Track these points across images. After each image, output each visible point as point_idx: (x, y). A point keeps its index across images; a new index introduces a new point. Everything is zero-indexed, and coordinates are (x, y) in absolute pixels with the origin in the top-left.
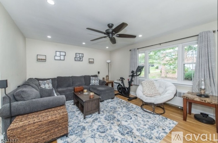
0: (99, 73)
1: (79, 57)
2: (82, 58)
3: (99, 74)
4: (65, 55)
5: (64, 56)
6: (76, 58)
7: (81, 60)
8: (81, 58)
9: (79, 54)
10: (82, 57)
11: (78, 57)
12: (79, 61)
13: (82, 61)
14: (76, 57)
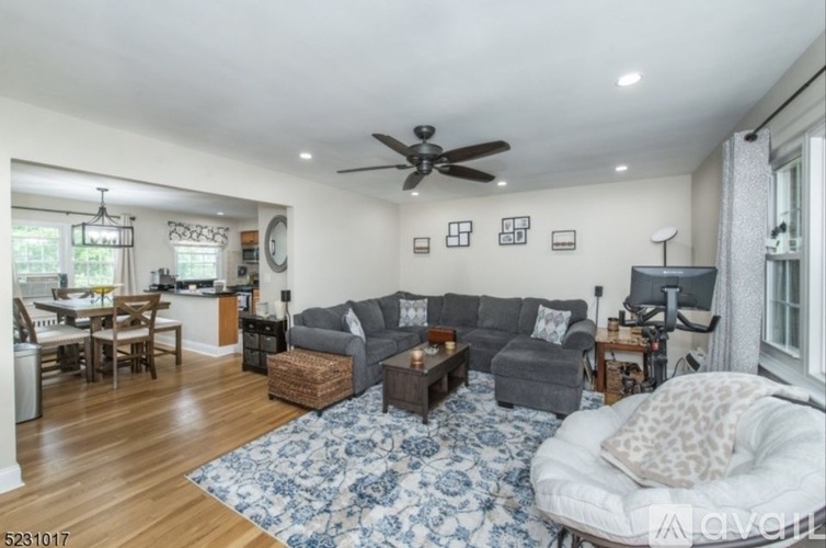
0: (599, 291)
1: (514, 229)
2: (523, 231)
3: (601, 299)
4: (469, 230)
5: (469, 233)
6: (502, 236)
7: (523, 240)
8: (520, 234)
9: (514, 219)
10: (525, 229)
11: (511, 230)
12: (514, 243)
13: (525, 243)
14: (503, 233)
